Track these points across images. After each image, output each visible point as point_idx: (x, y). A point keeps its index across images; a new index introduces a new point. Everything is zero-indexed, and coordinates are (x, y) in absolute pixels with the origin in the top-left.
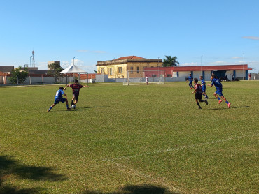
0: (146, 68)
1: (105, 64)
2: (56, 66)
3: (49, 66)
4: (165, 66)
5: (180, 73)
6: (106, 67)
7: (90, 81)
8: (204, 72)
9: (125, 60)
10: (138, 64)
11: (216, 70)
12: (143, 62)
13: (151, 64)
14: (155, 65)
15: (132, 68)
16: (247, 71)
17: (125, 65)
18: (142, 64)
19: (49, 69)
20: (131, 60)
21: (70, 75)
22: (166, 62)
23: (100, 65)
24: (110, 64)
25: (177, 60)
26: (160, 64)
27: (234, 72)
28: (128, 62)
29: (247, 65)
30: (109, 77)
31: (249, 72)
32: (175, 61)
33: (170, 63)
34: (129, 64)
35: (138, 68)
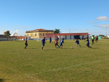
0: (47, 34)
1: (29, 32)
2: (8, 33)
3: (4, 33)
4: (55, 33)
5: (61, 36)
6: (30, 34)
7: (23, 39)
8: (71, 36)
9: (38, 31)
10: (44, 32)
11: (75, 35)
12: (45, 31)
13: (49, 33)
14: (50, 33)
15: (41, 34)
16: (88, 36)
17: (38, 33)
18: (45, 32)
19: (4, 34)
20: (40, 31)
21: (14, 37)
22: (55, 31)
23: (27, 33)
24: (31, 32)
25: (60, 31)
26: (53, 32)
27: (83, 36)
28: (39, 31)
29: (88, 33)
30: (31, 38)
31: (89, 36)
32: (59, 31)
33: (57, 32)
34: (39, 32)
35: (43, 34)
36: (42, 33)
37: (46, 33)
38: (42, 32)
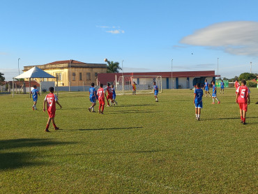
9: (66, 65)
10: (81, 70)
15: (74, 74)
17: (66, 70)
32: (117, 67)
34: (71, 69)
35: (81, 73)
36: (77, 71)
37: (87, 70)
38: (77, 69)
